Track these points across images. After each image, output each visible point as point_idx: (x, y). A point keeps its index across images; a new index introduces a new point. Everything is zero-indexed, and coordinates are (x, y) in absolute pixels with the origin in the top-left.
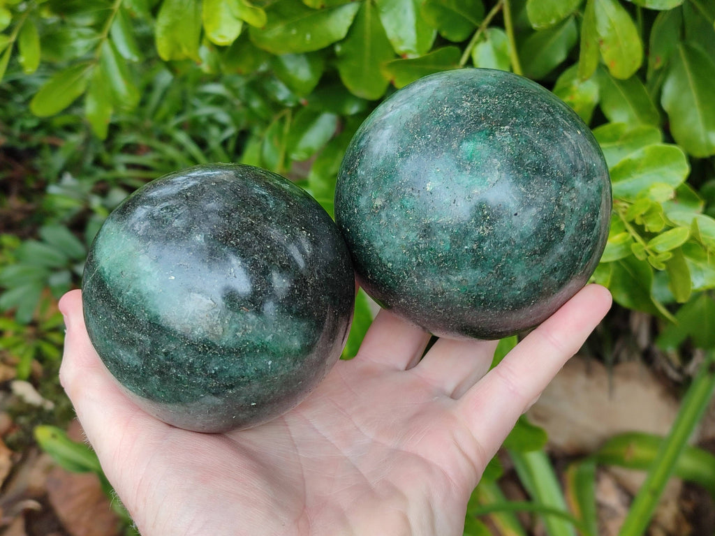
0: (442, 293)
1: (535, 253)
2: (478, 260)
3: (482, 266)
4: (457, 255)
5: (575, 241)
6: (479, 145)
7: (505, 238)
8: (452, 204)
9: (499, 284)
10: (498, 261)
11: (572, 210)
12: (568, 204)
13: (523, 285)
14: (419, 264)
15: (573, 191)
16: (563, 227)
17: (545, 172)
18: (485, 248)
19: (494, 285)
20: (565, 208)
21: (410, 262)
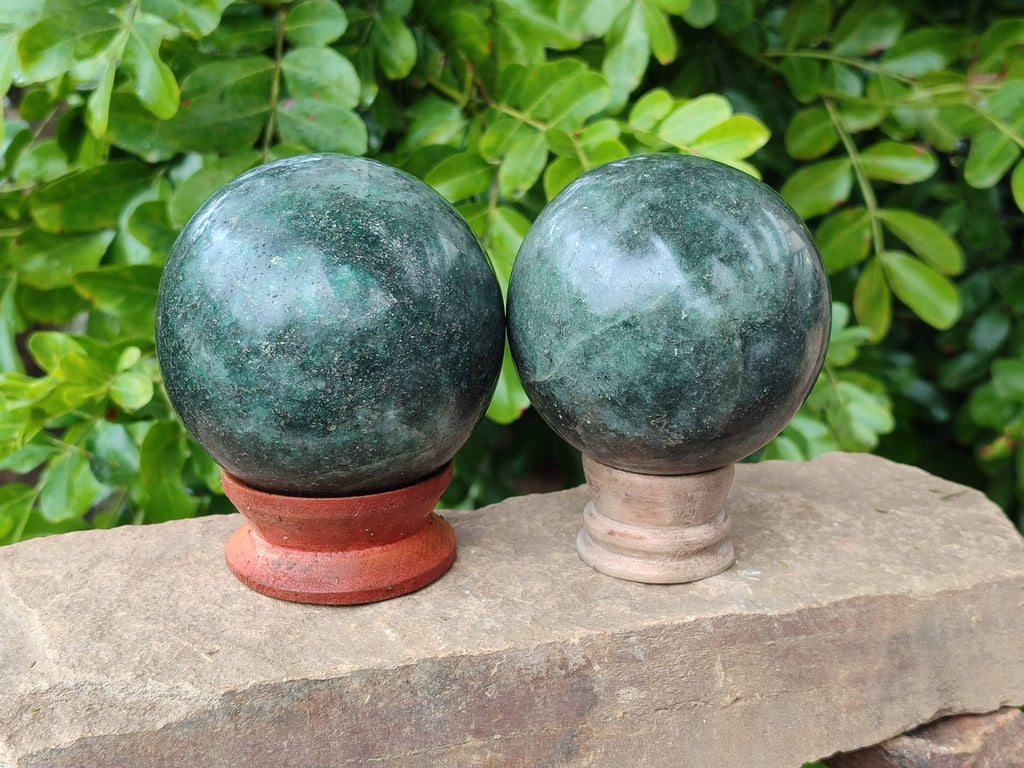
0: (185, 353)
1: (285, 417)
2: (235, 366)
3: (233, 372)
4: (226, 338)
5: (332, 452)
6: (354, 283)
7: (275, 375)
8: (271, 296)
9: (231, 404)
10: (248, 385)
11: (357, 427)
12: (359, 417)
13: (249, 429)
14: (194, 306)
15: (378, 414)
16: (333, 428)
17: (373, 370)
18: (250, 362)
19: (225, 399)
20: (353, 417)
21: (191, 297)
